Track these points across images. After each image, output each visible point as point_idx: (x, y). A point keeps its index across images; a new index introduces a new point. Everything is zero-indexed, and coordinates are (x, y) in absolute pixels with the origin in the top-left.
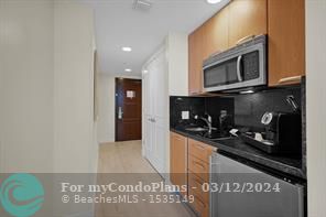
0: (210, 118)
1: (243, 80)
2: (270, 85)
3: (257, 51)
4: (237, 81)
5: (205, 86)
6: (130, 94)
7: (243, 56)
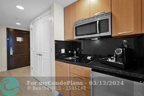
0: (75, 52)
1: (100, 33)
2: (112, 36)
3: (108, 19)
4: (96, 33)
5: (76, 36)
6: (19, 39)
7: (99, 21)
